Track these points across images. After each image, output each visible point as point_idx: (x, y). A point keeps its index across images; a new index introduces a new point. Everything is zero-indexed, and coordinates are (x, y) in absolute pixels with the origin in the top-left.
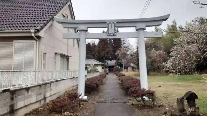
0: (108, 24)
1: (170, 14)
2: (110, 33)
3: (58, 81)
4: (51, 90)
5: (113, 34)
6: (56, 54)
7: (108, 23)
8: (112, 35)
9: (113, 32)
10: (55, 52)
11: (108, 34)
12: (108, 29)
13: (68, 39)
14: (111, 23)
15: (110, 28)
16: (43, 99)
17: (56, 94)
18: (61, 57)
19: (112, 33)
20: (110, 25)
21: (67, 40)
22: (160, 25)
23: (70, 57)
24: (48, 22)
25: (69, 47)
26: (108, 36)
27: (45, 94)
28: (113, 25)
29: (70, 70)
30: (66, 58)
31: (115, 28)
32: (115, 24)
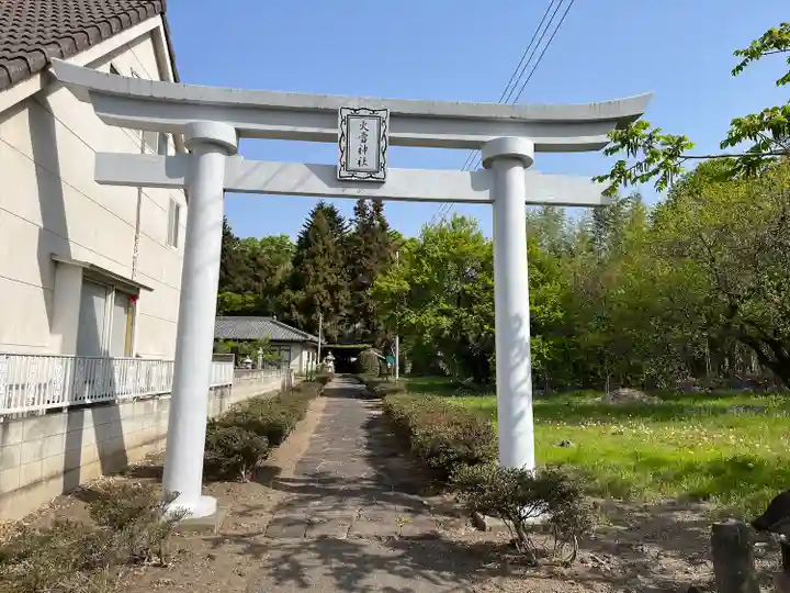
0: (346, 121)
2: (353, 165)
5: (371, 173)
6: (56, 263)
7: (345, 113)
8: (362, 180)
9: (372, 165)
10: (52, 254)
11: (347, 174)
12: (343, 144)
13: (140, 185)
14: (362, 112)
15: (355, 143)
17: (36, 483)
18: (84, 280)
19: (363, 167)
20: (355, 122)
21: (135, 189)
24: (10, 77)
28: (372, 124)
29: (140, 353)
30: (117, 291)
31: (383, 144)
32: (381, 122)
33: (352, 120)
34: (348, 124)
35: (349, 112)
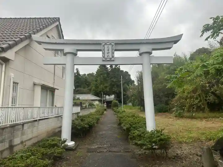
1: (182, 34)
2: (106, 57)
3: (36, 121)
4: (23, 134)
5: (110, 59)
6: (35, 84)
7: (103, 44)
8: (108, 61)
9: (111, 57)
10: (34, 82)
11: (104, 59)
12: (103, 52)
14: (108, 44)
15: (106, 51)
16: (7, 149)
18: (41, 88)
19: (108, 57)
20: (106, 46)
22: (170, 48)
23: (56, 90)
24: (22, 40)
25: (56, 77)
26: (103, 61)
27: (11, 141)
28: (110, 46)
29: (56, 105)
30: (50, 90)
31: (113, 51)
32: (113, 46)
33: (105, 46)
34: (104, 47)
35: (104, 44)
